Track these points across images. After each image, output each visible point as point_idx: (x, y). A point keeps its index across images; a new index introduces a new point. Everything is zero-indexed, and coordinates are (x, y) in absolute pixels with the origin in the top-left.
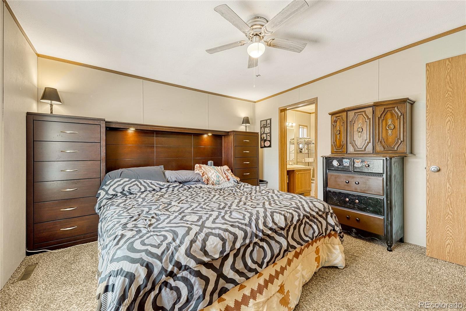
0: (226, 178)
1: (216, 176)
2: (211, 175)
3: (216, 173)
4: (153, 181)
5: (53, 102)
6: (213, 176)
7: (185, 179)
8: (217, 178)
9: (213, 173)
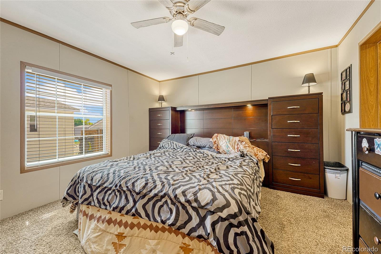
0: (236, 149)
1: (225, 146)
2: (222, 145)
3: (226, 143)
4: (177, 143)
5: (162, 102)
6: (223, 146)
7: (199, 145)
8: (227, 148)
9: (224, 143)
